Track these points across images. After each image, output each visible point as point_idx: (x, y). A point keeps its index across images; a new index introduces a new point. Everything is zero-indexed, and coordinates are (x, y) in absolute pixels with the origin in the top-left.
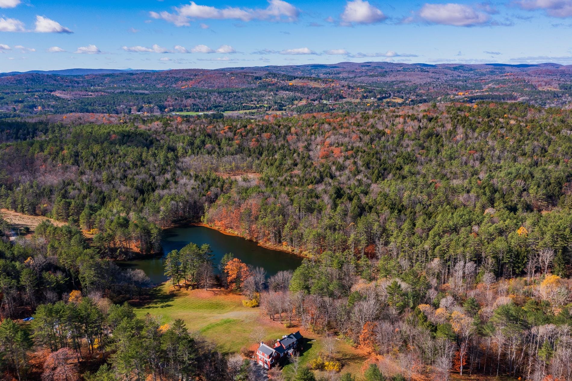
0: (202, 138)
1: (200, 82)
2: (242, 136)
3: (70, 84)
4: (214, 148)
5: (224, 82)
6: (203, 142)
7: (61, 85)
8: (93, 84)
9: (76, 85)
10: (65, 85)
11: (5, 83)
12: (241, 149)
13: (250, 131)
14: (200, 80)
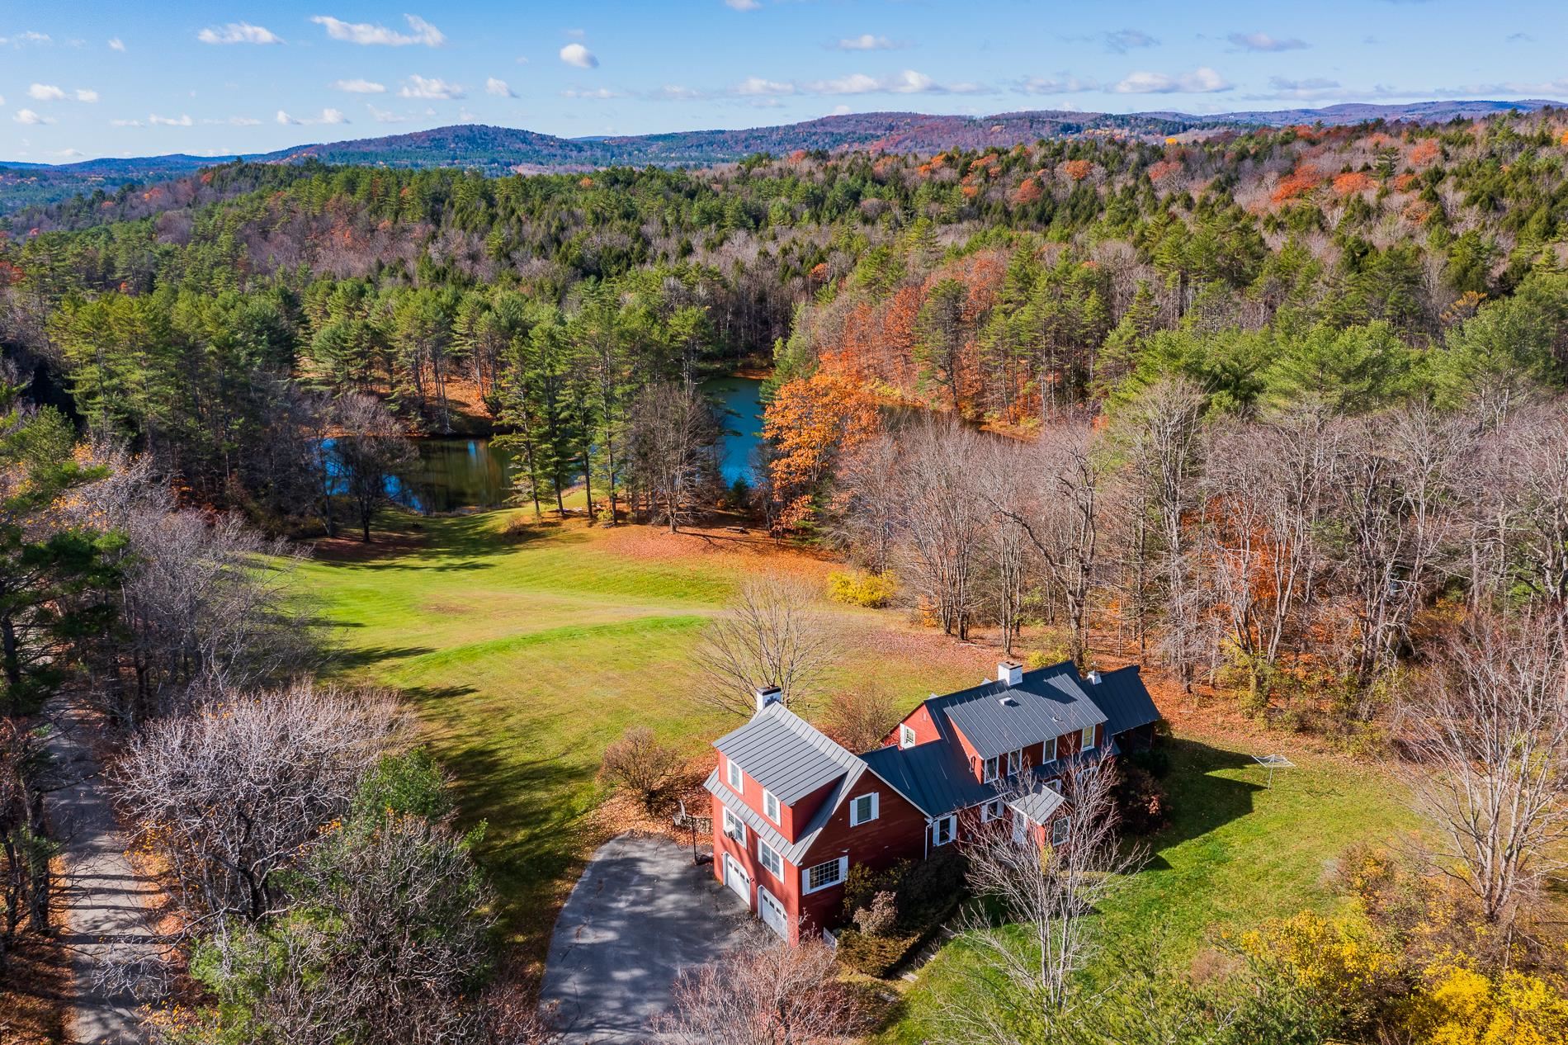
0: (854, 183)
1: (900, 142)
2: (988, 175)
3: (560, 152)
4: (885, 209)
5: (970, 140)
6: (855, 196)
7: (537, 152)
8: (616, 151)
9: (574, 154)
10: (545, 152)
11: (404, 147)
12: (978, 210)
13: (1016, 160)
14: (901, 138)
